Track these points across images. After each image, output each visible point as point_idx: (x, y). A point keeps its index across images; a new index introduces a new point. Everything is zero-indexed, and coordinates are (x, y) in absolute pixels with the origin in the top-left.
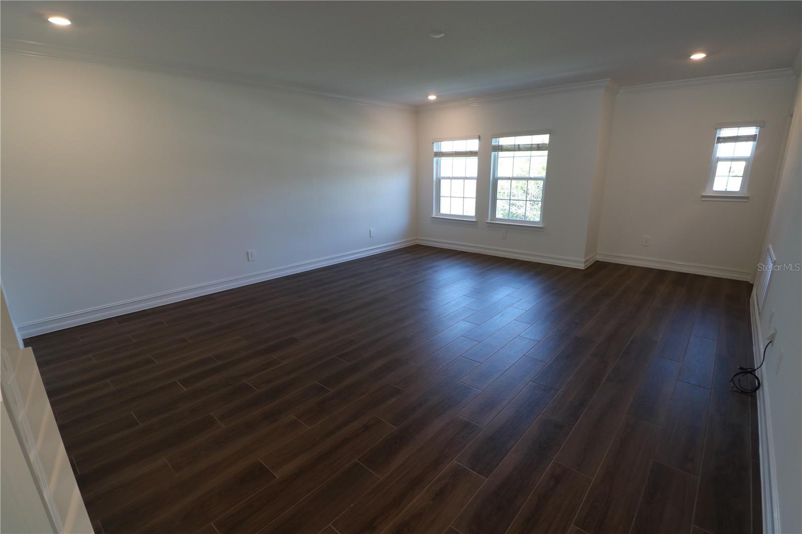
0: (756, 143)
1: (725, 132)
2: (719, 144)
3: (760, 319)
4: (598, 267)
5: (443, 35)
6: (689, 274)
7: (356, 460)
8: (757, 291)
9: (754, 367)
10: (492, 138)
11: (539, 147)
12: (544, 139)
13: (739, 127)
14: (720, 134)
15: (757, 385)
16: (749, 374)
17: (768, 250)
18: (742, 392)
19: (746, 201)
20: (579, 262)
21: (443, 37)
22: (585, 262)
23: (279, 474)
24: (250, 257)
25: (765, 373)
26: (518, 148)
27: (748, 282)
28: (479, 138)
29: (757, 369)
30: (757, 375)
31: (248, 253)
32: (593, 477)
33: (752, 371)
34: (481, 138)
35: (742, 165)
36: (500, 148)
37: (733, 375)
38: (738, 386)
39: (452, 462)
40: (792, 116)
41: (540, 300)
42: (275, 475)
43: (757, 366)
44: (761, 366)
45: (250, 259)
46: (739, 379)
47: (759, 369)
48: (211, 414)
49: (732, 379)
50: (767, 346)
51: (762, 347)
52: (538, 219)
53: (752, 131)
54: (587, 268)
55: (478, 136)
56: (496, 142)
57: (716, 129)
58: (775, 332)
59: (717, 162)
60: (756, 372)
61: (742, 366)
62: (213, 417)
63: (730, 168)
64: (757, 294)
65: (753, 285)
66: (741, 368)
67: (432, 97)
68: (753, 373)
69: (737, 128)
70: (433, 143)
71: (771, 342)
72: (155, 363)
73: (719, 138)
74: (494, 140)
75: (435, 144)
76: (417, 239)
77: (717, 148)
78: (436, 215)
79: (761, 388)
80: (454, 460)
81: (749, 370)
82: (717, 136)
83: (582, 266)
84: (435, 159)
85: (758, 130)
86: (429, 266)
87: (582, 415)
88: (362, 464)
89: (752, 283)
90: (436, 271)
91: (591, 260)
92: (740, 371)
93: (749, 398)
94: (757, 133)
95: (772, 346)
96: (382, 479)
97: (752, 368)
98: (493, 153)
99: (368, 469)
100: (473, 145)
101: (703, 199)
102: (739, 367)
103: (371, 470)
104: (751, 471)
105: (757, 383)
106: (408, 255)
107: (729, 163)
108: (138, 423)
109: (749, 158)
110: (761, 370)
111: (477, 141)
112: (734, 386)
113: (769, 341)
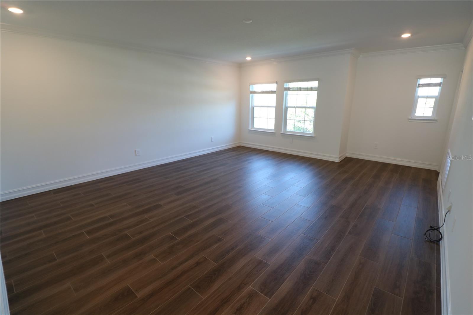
0: (441, 87)
1: (423, 81)
2: (419, 88)
3: (443, 195)
4: (347, 161)
5: (251, 21)
6: (401, 165)
7: (189, 285)
8: (441, 177)
9: (439, 226)
10: (284, 83)
11: (312, 89)
12: (315, 84)
13: (431, 78)
14: (419, 82)
15: (440, 237)
16: (436, 231)
17: (448, 152)
18: (431, 242)
19: (435, 122)
20: (336, 158)
21: (252, 22)
22: (339, 158)
23: (140, 295)
24: (137, 154)
25: (445, 230)
26: (300, 89)
27: (436, 171)
28: (277, 83)
29: (441, 227)
30: (440, 232)
31: (135, 151)
32: (337, 299)
33: (438, 229)
34: (278, 82)
35: (433, 101)
36: (288, 89)
37: (426, 230)
38: (429, 237)
39: (249, 287)
40: (462, 72)
41: (311, 182)
42: (137, 296)
43: (441, 225)
44: (443, 226)
45: (137, 155)
46: (430, 234)
47: (442, 227)
48: (102, 254)
49: (425, 234)
50: (446, 214)
51: (444, 213)
52: (311, 131)
53: (439, 80)
54: (340, 162)
55: (276, 82)
56: (286, 85)
57: (417, 79)
58: (451, 205)
59: (418, 98)
60: (440, 228)
61: (431, 226)
62: (103, 256)
63: (426, 102)
64: (441, 179)
65: (439, 172)
66: (431, 227)
67: (249, 58)
68: (438, 230)
69: (430, 79)
70: (249, 86)
71: (449, 211)
72: (72, 220)
73: (419, 85)
74: (285, 84)
75: (251, 86)
76: (240, 143)
77: (418, 90)
78: (251, 129)
79: (443, 239)
80: (250, 286)
81: (436, 228)
82: (418, 83)
83: (337, 160)
84: (251, 95)
85: (442, 80)
86: (246, 159)
87: (332, 257)
88: (192, 289)
89: (438, 171)
90: (250, 163)
91: (344, 156)
92: (430, 228)
93: (436, 246)
94: (442, 82)
95: (450, 214)
96: (204, 299)
97: (437, 226)
98: (285, 92)
99: (196, 292)
100: (273, 87)
101: (410, 121)
102: (429, 226)
103: (198, 292)
104: (435, 294)
105: (440, 236)
106: (234, 152)
107: (425, 99)
108: (56, 259)
109: (437, 97)
110: (443, 228)
111: (275, 85)
112: (427, 238)
113: (448, 211)
